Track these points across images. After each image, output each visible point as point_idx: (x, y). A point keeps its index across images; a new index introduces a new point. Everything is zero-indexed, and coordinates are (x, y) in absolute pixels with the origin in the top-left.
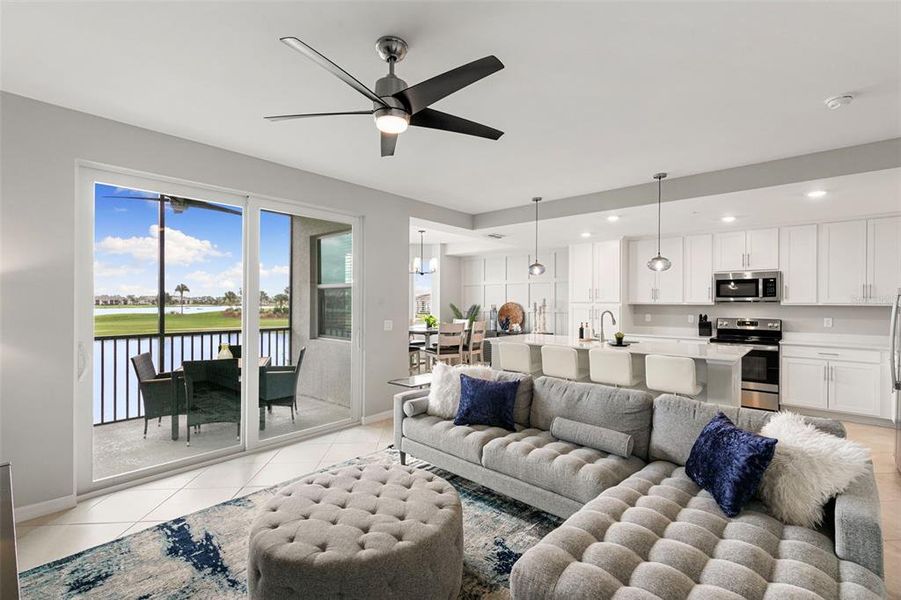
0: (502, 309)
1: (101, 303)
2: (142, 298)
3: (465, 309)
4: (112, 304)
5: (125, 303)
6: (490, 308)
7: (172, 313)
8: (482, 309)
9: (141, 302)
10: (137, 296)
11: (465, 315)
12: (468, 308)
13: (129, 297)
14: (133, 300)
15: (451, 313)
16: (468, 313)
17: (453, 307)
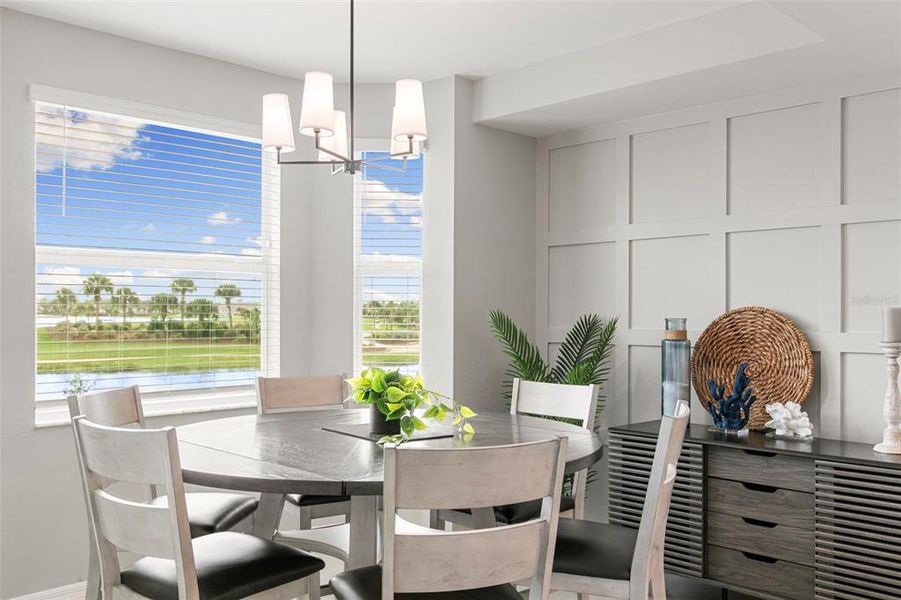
0: (713, 333)
3: (551, 336)
6: (658, 333)
8: (622, 337)
11: (552, 358)
12: (562, 330)
15: (501, 353)
16: (565, 349)
17: (503, 324)
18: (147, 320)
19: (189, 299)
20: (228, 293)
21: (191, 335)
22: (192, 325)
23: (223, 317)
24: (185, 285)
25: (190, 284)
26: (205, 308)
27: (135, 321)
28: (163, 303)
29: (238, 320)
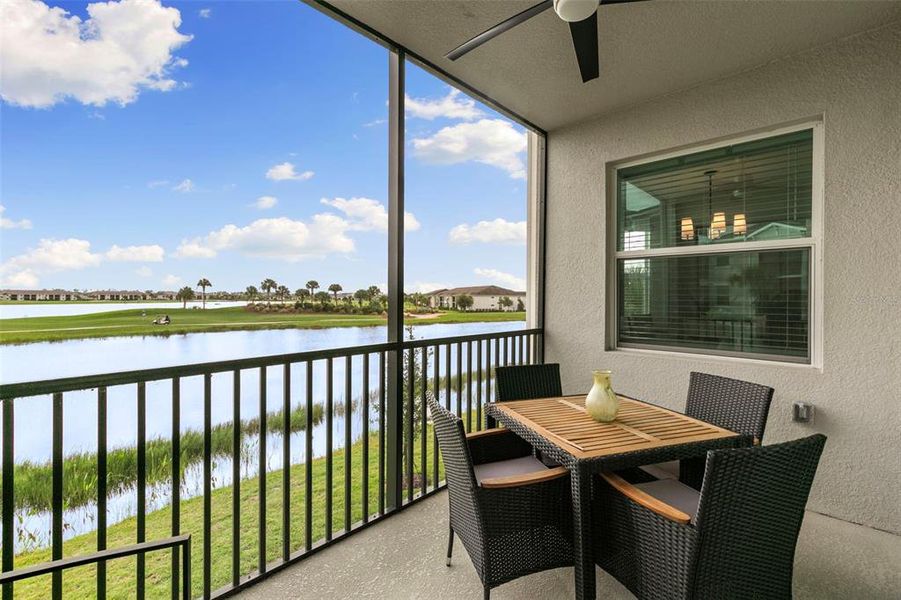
1: (121, 298)
2: (160, 293)
4: (131, 299)
5: (145, 298)
7: (195, 308)
9: (161, 297)
10: (155, 291)
13: (148, 292)
14: (151, 295)
18: (293, 303)
19: (316, 291)
20: (336, 288)
21: (317, 310)
22: (318, 305)
23: (333, 302)
24: (314, 284)
25: (316, 284)
26: (323, 296)
27: (288, 303)
28: (302, 293)
29: (341, 303)
